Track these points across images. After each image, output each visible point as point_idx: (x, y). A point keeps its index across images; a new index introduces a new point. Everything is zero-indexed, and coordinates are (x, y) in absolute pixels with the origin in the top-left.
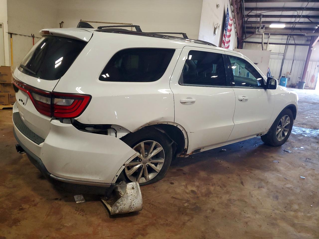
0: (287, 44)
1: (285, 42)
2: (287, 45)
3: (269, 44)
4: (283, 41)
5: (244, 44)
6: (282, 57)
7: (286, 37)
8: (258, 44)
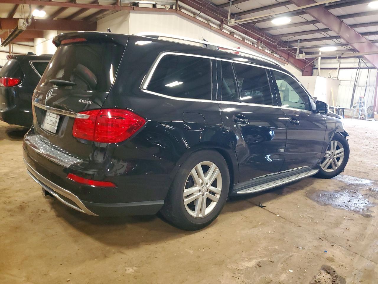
0: (358, 68)
1: (356, 66)
2: (358, 70)
3: (340, 69)
4: (356, 65)
5: (315, 71)
6: (353, 83)
7: (357, 60)
8: (329, 70)
